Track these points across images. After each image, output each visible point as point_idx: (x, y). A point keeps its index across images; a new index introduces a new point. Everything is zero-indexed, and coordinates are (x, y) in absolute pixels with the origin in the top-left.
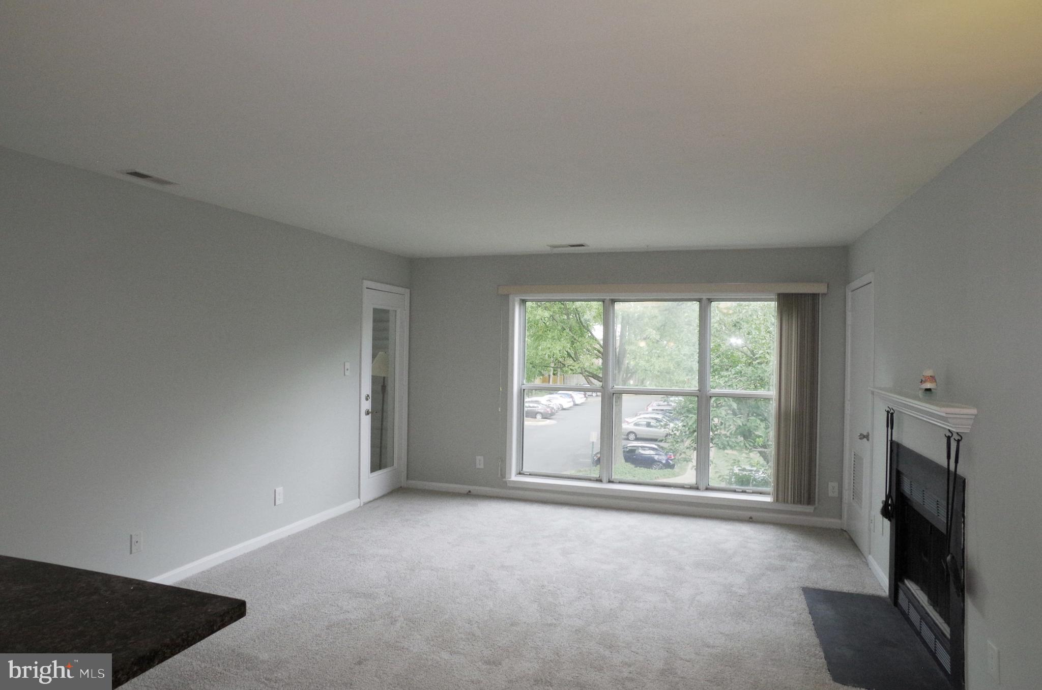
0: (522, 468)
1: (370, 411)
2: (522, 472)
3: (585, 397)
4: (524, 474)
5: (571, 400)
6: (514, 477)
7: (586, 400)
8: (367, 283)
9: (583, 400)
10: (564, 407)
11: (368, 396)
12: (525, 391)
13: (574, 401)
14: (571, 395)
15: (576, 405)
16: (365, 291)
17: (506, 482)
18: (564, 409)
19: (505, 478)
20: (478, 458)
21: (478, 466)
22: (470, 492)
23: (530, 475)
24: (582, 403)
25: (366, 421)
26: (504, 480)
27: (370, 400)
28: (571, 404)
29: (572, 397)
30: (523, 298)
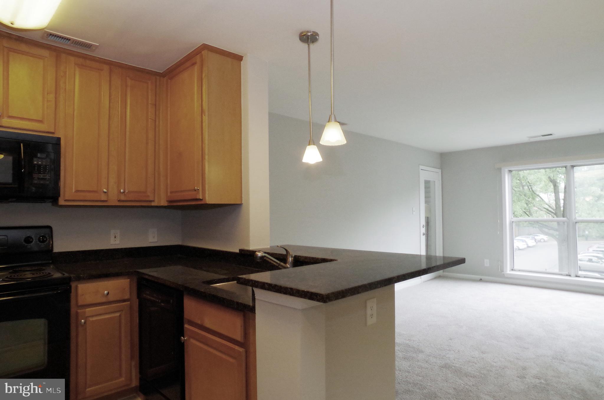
0: (514, 267)
1: (425, 233)
2: (513, 269)
3: (536, 242)
4: (515, 270)
5: (525, 243)
6: (508, 271)
7: (536, 244)
8: (421, 167)
9: (534, 244)
10: (520, 248)
11: (424, 225)
12: (514, 222)
13: (527, 245)
14: (525, 240)
15: (528, 247)
16: (421, 171)
17: (504, 274)
18: (519, 249)
19: (503, 272)
20: (485, 260)
21: (485, 265)
22: (481, 279)
23: (519, 271)
24: (533, 246)
25: (423, 238)
26: (503, 273)
27: (425, 227)
28: (526, 246)
29: (525, 242)
30: (510, 169)
